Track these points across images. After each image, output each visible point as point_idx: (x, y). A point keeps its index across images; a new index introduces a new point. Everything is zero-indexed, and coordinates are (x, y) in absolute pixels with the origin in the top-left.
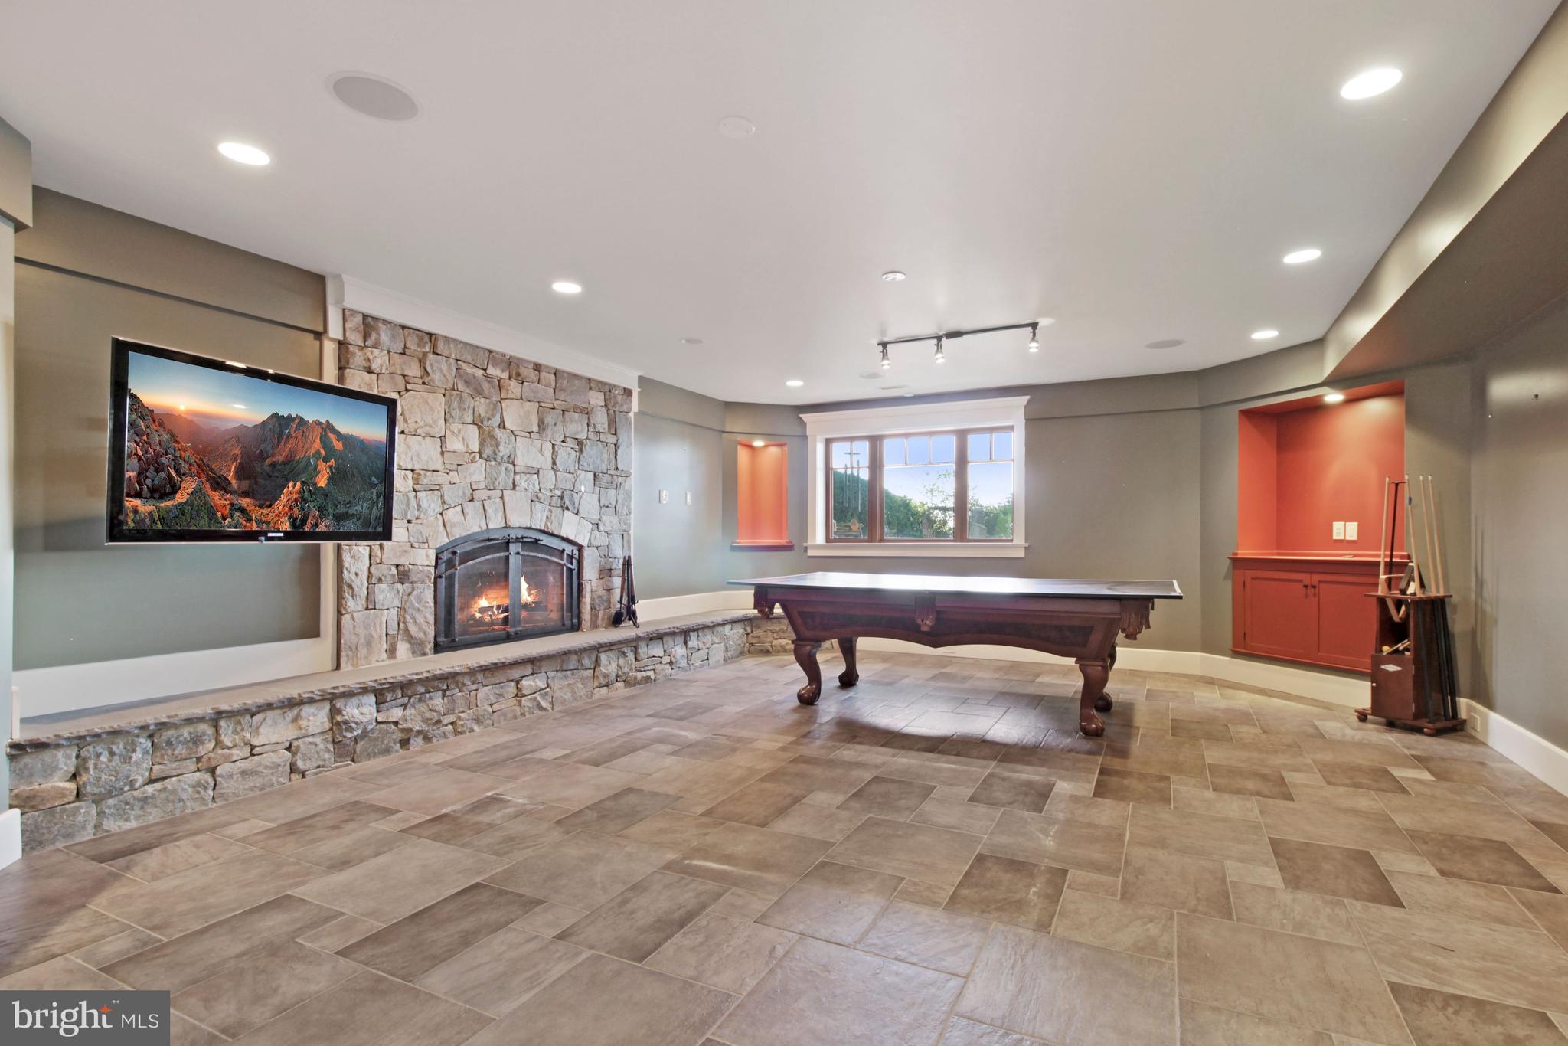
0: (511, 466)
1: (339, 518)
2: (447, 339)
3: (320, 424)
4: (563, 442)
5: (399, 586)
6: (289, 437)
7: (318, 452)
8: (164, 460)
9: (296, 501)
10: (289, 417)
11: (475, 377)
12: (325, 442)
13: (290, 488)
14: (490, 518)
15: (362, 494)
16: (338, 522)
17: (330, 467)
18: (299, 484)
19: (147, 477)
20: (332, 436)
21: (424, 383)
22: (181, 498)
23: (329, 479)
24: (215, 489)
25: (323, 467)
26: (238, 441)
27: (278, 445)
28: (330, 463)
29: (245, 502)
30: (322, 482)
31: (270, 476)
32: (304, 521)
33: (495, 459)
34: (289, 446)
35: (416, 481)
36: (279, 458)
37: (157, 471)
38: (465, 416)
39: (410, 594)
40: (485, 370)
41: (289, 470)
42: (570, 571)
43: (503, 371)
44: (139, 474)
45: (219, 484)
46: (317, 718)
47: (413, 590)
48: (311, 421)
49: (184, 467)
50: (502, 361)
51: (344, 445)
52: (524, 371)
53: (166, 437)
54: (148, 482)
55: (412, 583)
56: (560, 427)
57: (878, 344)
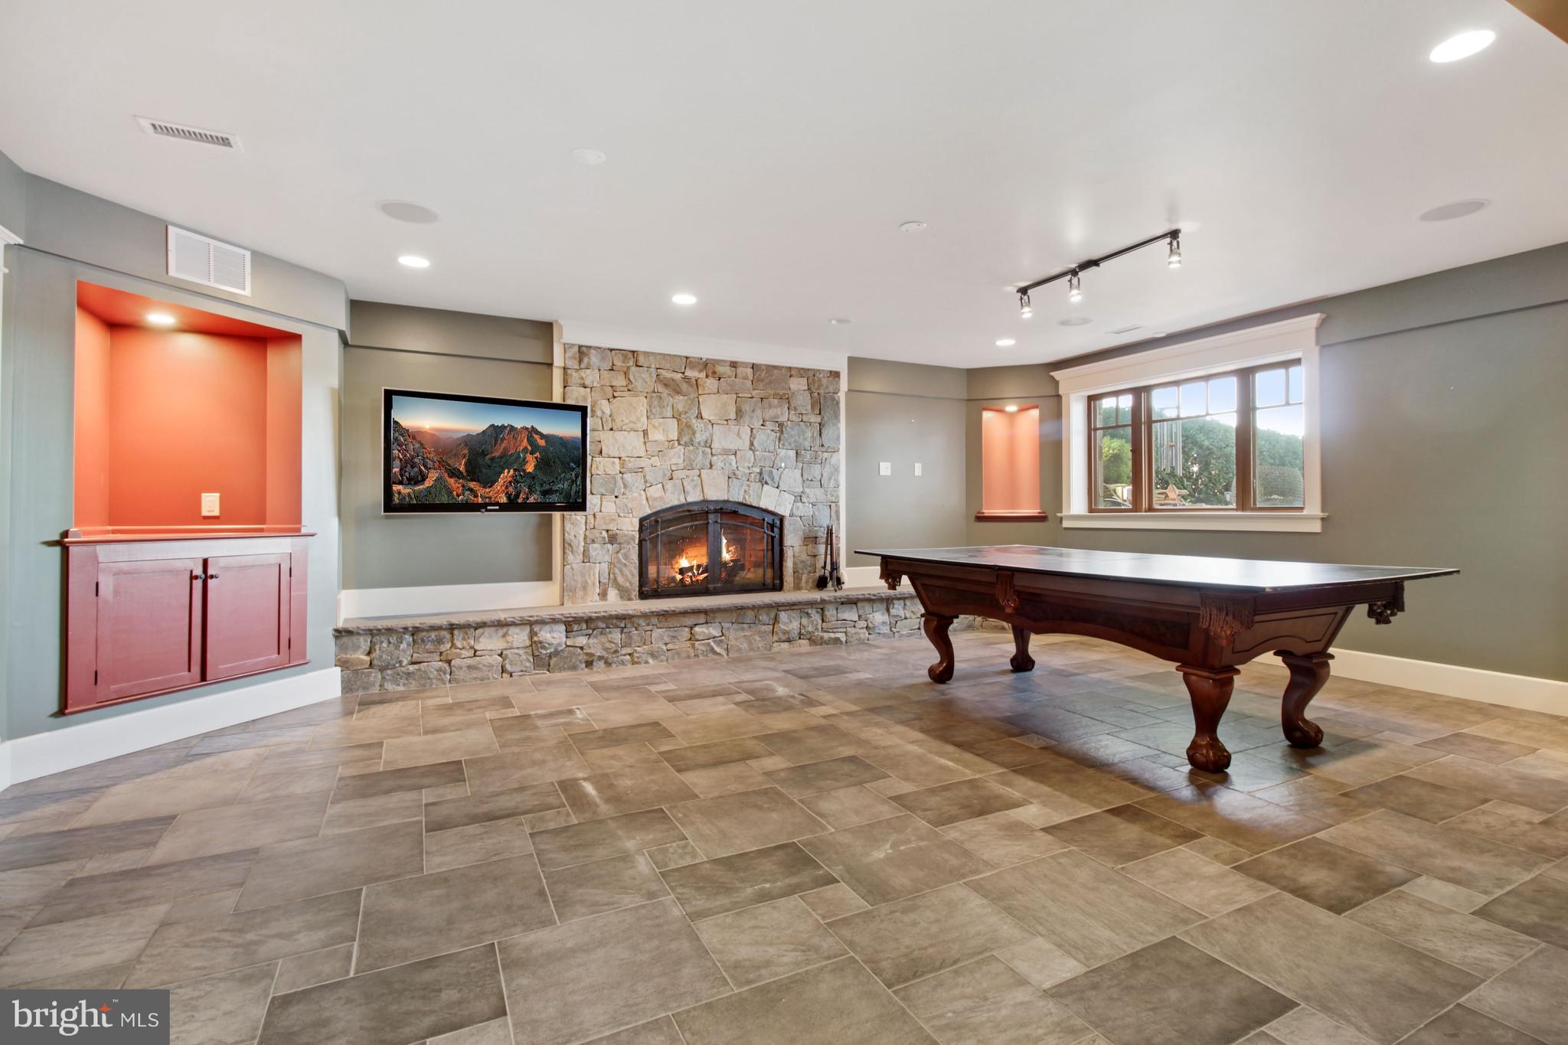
0: (709, 450)
1: (545, 493)
2: (647, 354)
3: (527, 429)
4: (762, 425)
5: (609, 546)
6: (503, 440)
7: (526, 448)
8: (416, 460)
9: (510, 482)
10: (503, 426)
11: (673, 380)
12: (531, 441)
13: (506, 474)
14: (688, 493)
15: (563, 475)
16: (545, 496)
17: (536, 458)
18: (512, 471)
19: (406, 471)
20: (537, 437)
21: (629, 390)
22: (428, 483)
23: (535, 466)
24: (451, 477)
25: (529, 457)
26: (466, 445)
27: (495, 445)
28: (536, 455)
29: (472, 485)
30: (530, 468)
31: (490, 466)
32: (517, 496)
33: (692, 445)
34: (503, 445)
35: (622, 465)
36: (497, 454)
37: (412, 467)
38: (665, 412)
39: (618, 552)
40: (683, 373)
41: (505, 462)
42: (773, 538)
43: (700, 371)
44: (401, 470)
45: (454, 473)
46: (519, 637)
47: (620, 550)
48: (519, 427)
49: (430, 464)
50: (699, 363)
51: (546, 442)
52: (720, 369)
53: (417, 445)
54: (407, 474)
55: (620, 544)
56: (759, 412)
57: (1018, 291)
